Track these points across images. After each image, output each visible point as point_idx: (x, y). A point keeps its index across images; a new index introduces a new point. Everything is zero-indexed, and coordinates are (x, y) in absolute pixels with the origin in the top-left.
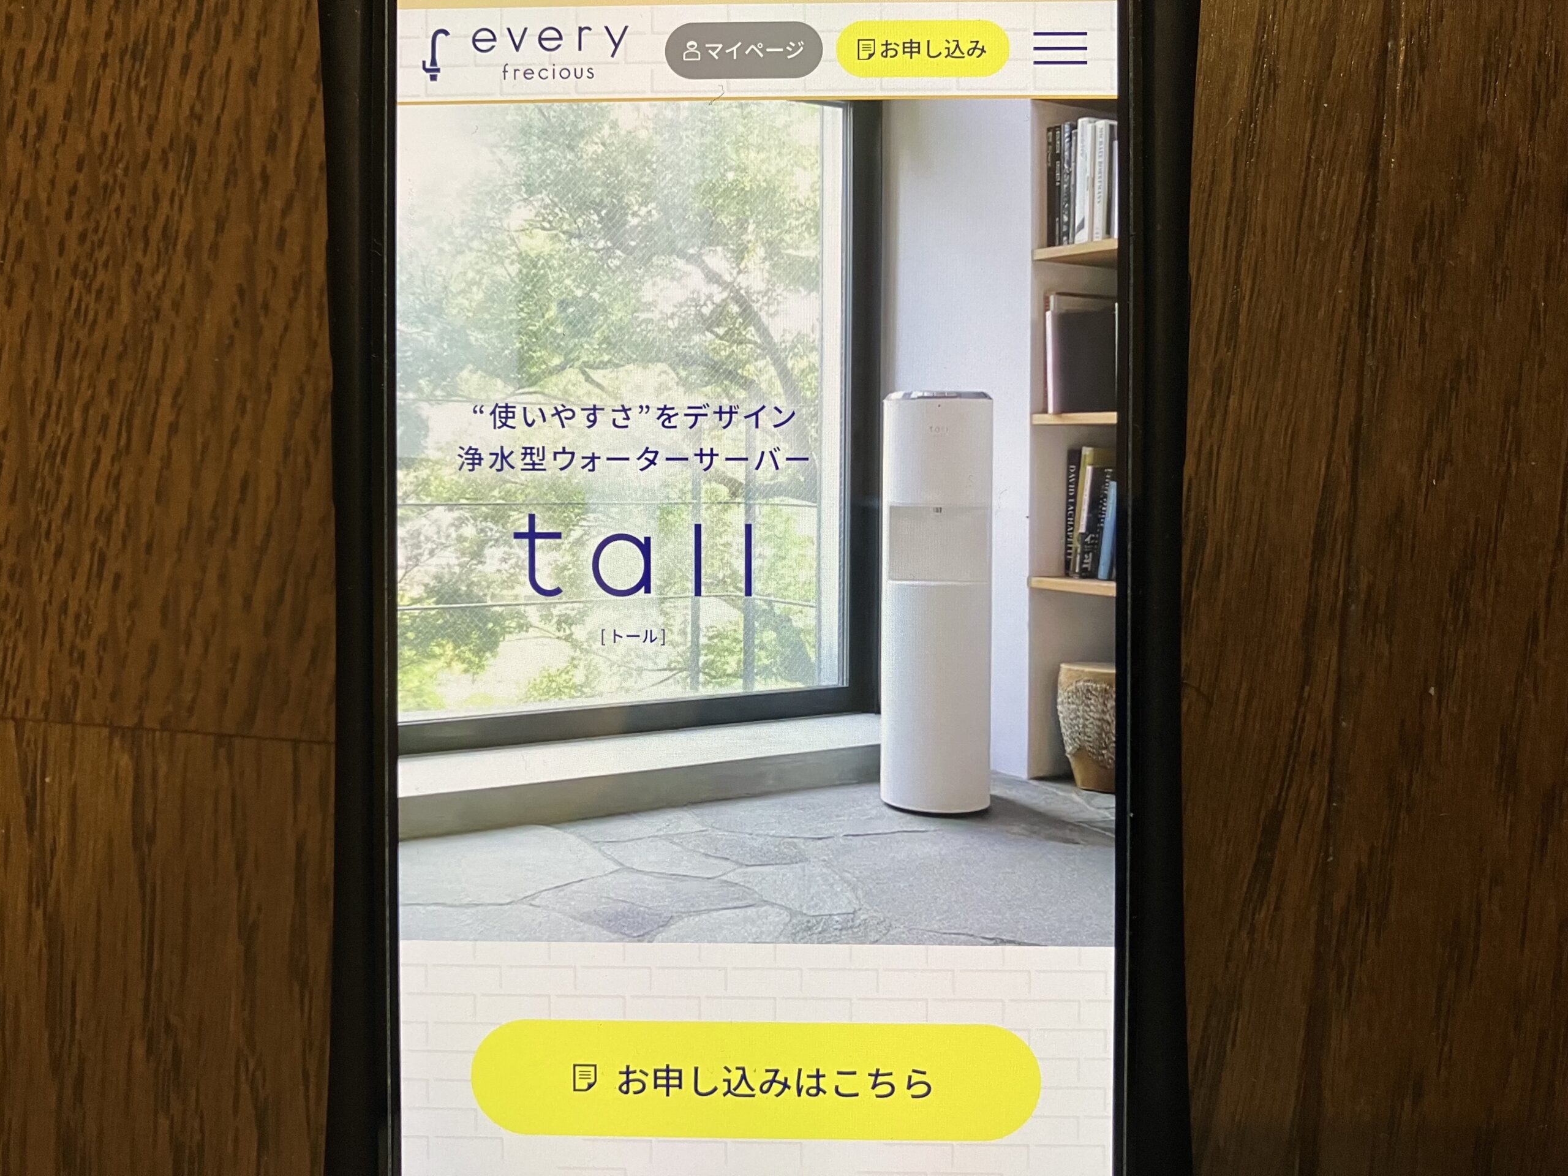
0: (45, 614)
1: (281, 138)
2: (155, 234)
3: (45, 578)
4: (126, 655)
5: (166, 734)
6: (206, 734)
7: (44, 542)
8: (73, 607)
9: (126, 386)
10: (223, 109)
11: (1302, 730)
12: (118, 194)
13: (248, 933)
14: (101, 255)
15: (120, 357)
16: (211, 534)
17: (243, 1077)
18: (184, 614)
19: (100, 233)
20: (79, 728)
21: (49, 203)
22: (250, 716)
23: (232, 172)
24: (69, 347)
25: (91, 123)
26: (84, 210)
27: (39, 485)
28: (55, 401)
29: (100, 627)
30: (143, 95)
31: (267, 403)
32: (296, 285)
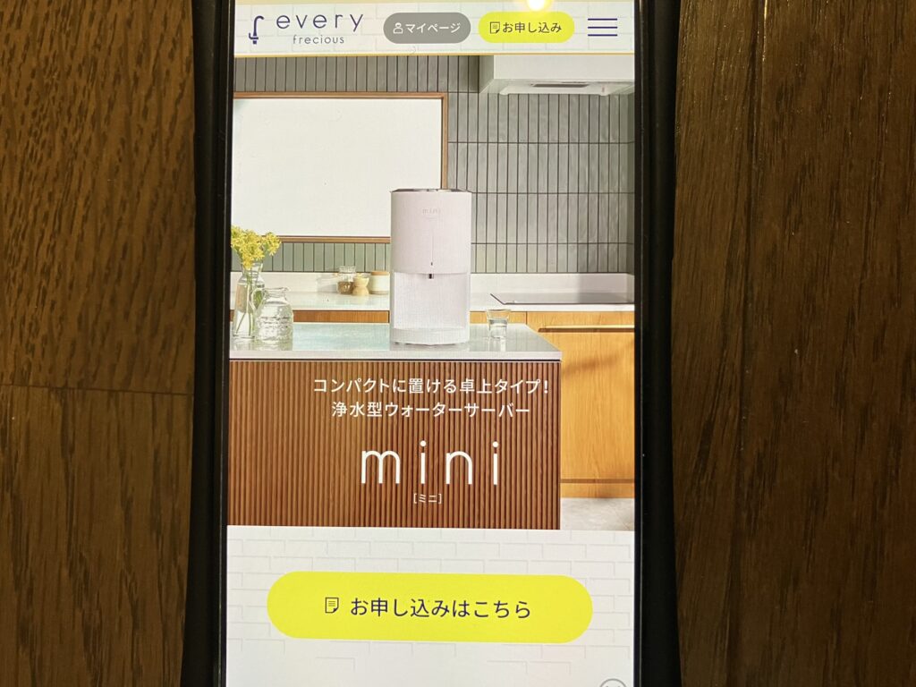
0: (12, 324)
1: (144, 55)
2: (75, 110)
3: (12, 305)
4: (58, 347)
5: (80, 391)
6: (103, 390)
7: (12, 284)
8: (28, 320)
9: (58, 195)
10: (112, 42)
11: (723, 375)
12: (54, 89)
13: (127, 504)
14: (44, 124)
15: (55, 180)
16: (107, 276)
17: (124, 586)
18: (91, 323)
19: (44, 112)
20: (31, 388)
21: (16, 96)
22: (127, 380)
23: (117, 77)
24: (26, 174)
25: (39, 51)
26: (36, 97)
27: (9, 252)
28: (19, 204)
29: (43, 331)
30: (68, 35)
31: (138, 203)
32: (154, 138)
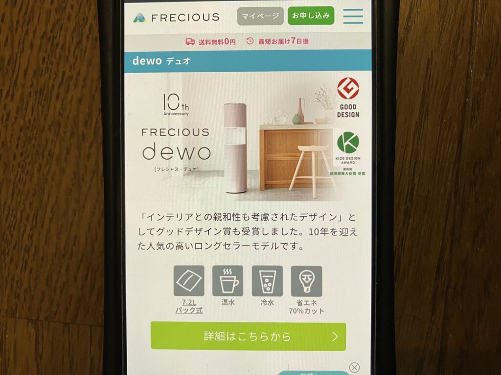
0: (7, 281)
1: (89, 122)
2: (46, 154)
3: (7, 269)
4: (33, 296)
5: (47, 322)
7: (6, 256)
8: (16, 279)
9: (35, 205)
10: (70, 113)
11: (431, 331)
12: (34, 140)
14: (28, 161)
15: (34, 195)
16: (64, 255)
18: (54, 282)
19: (28, 153)
20: (17, 319)
21: (10, 142)
22: (76, 317)
23: (72, 134)
24: (16, 191)
25: (25, 115)
26: (23, 144)
27: (5, 237)
28: (11, 208)
29: (25, 286)
30: (43, 107)
31: (83, 212)
32: (93, 173)
